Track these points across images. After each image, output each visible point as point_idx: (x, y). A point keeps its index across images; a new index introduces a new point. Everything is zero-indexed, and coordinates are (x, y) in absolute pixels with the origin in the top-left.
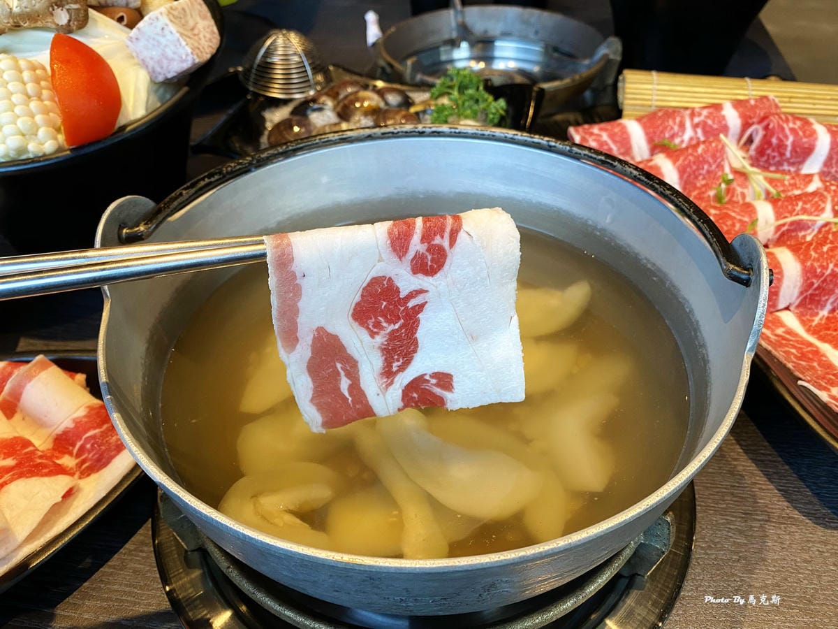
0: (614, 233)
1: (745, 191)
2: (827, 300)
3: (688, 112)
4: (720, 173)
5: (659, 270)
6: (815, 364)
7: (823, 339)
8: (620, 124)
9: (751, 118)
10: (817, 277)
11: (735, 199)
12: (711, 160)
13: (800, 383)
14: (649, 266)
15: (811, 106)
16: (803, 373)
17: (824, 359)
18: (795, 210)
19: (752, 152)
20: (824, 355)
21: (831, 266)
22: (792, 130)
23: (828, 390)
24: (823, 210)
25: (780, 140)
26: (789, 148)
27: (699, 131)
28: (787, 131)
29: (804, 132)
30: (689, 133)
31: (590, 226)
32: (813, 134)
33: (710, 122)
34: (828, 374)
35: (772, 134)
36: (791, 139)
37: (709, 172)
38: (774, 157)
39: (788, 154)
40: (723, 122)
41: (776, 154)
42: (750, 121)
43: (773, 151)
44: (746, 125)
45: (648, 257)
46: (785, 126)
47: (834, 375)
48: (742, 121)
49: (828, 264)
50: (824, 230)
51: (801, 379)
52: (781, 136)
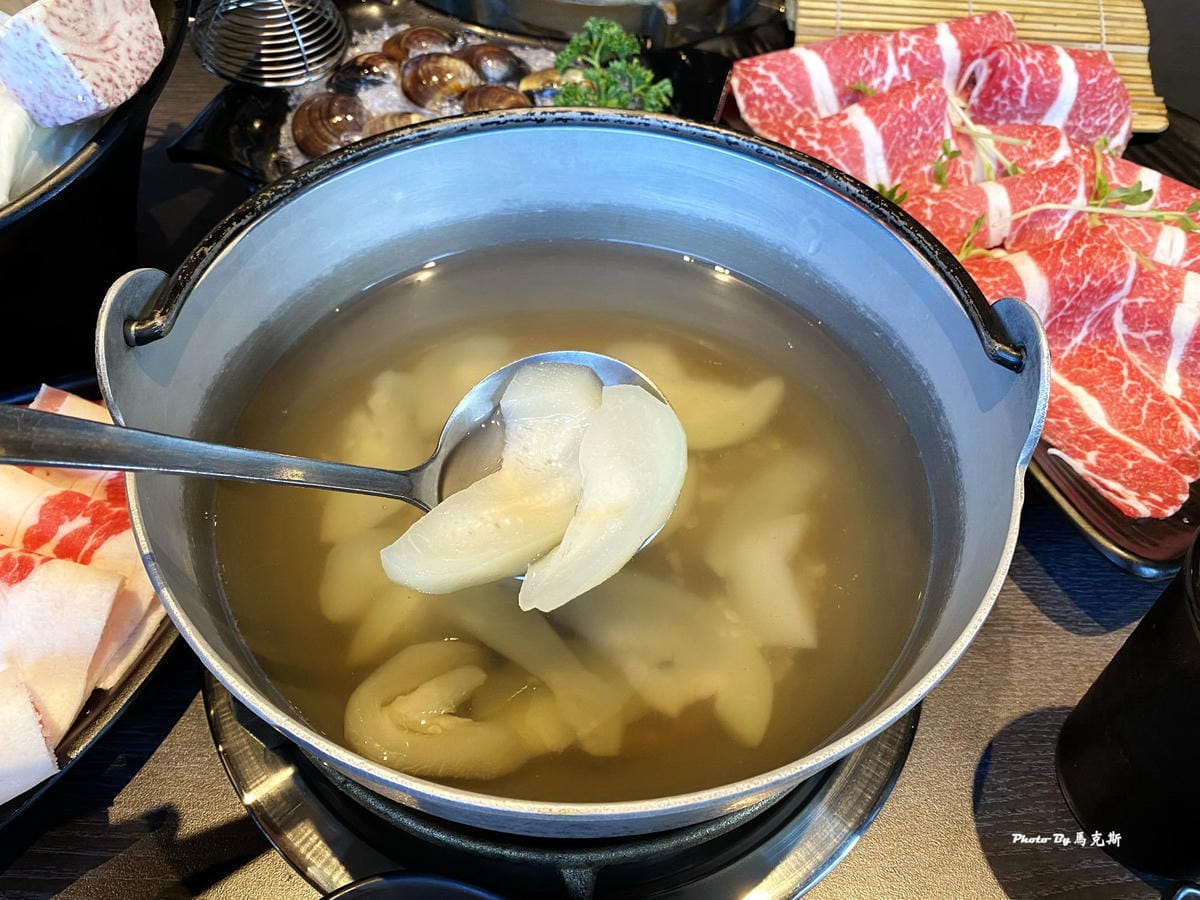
0: (819, 268)
1: (971, 164)
2: (1083, 322)
3: (890, 38)
4: (938, 139)
5: (885, 324)
6: (1066, 420)
7: (1075, 379)
8: (794, 58)
9: (974, 48)
10: (1067, 292)
11: (957, 175)
12: (927, 121)
13: (1051, 451)
14: (869, 316)
15: (1051, 27)
16: (1053, 437)
17: (1077, 411)
18: (1037, 194)
19: (974, 100)
20: (1077, 406)
21: (1088, 278)
22: (1030, 67)
23: (1082, 457)
24: (1074, 194)
25: (1013, 83)
26: (1025, 94)
27: (905, 68)
28: (1023, 70)
29: (1046, 70)
30: (892, 71)
31: (785, 255)
32: (1056, 72)
33: (919, 56)
34: (1081, 432)
35: (1003, 73)
36: (1028, 80)
37: (923, 137)
38: (1004, 106)
39: (1023, 102)
40: (938, 56)
41: (1007, 102)
42: (973, 53)
43: (1003, 97)
44: (967, 59)
45: (868, 303)
46: (1020, 62)
47: (1088, 433)
48: (963, 53)
49: (1083, 276)
50: (1076, 222)
51: (1053, 447)
52: (1014, 78)
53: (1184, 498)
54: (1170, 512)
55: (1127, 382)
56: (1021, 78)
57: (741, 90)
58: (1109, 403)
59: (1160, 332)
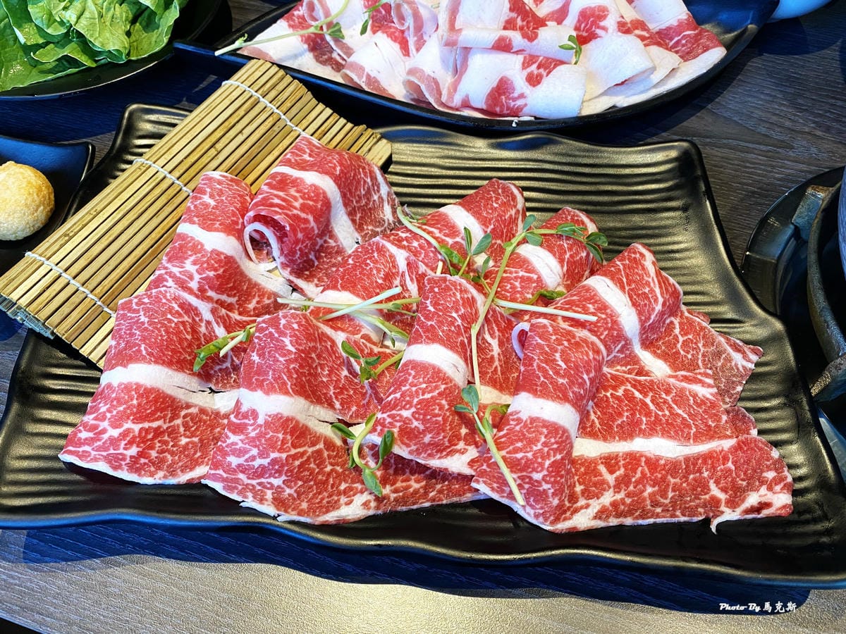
7: (626, 435)
13: (713, 527)
19: (279, 256)
22: (304, 208)
23: (717, 501)
26: (315, 226)
28: (303, 215)
29: (310, 198)
33: (210, 273)
36: (311, 218)
42: (239, 226)
44: (237, 234)
46: (295, 212)
52: (302, 226)
56: (306, 221)
59: (623, 343)
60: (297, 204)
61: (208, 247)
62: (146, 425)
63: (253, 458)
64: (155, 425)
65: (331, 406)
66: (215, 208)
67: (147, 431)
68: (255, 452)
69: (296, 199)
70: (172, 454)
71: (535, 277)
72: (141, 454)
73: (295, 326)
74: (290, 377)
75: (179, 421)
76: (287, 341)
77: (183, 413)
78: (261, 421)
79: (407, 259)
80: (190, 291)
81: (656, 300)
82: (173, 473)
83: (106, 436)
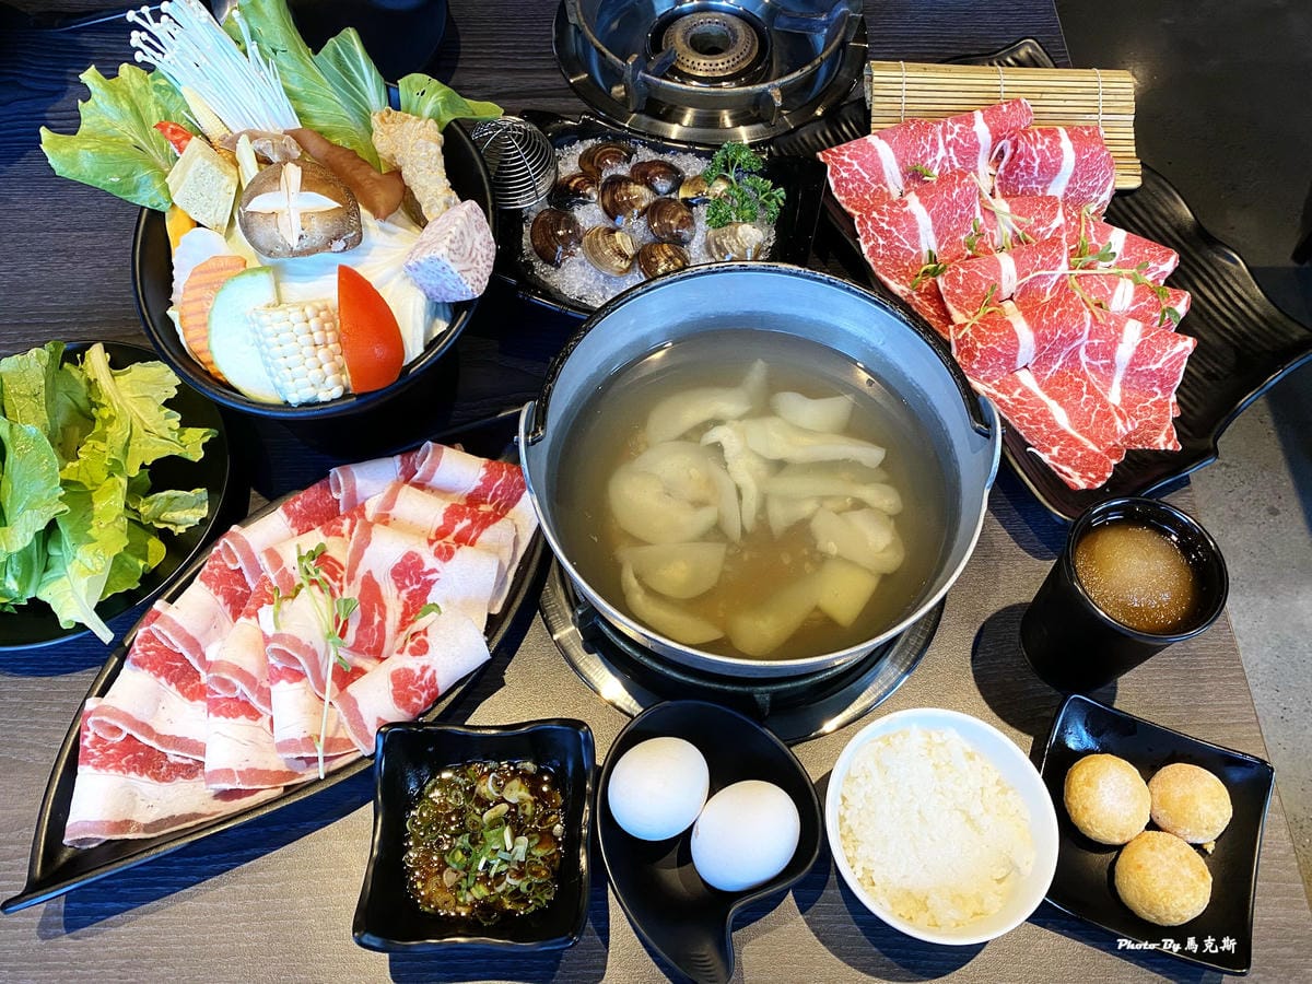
1: (994, 231)
2: (1059, 356)
3: (940, 127)
4: (971, 216)
6: (1042, 426)
7: (1052, 395)
8: (871, 147)
9: (1002, 131)
10: (1046, 340)
11: (984, 241)
12: (964, 205)
13: (1029, 449)
16: (1032, 439)
17: (1050, 418)
18: (1035, 263)
19: (1001, 171)
20: (1051, 415)
21: (1059, 332)
22: (1040, 152)
23: (1049, 451)
24: (1060, 262)
25: (1028, 162)
26: (1037, 169)
27: (951, 150)
28: (1035, 154)
29: (1051, 153)
30: (942, 152)
31: (864, 343)
32: (1060, 152)
33: (961, 141)
34: (1051, 433)
35: (1020, 157)
36: (1038, 161)
37: (961, 216)
39: (1036, 174)
40: (975, 140)
42: (1001, 135)
43: (1021, 171)
44: (996, 139)
46: (1033, 148)
47: (1056, 434)
48: (993, 136)
49: (1057, 331)
50: (1061, 281)
51: (1031, 446)
52: (1029, 159)
53: (1109, 475)
54: (1098, 485)
55: (1085, 396)
56: (1033, 159)
57: (832, 175)
58: (1072, 412)
59: (1109, 361)
60: (1039, 147)
61: (975, 129)
62: (861, 170)
63: (883, 221)
64: (864, 174)
65: (940, 245)
66: (1003, 113)
67: (859, 173)
68: (887, 219)
69: (1043, 143)
70: (857, 196)
71: (1109, 292)
72: (846, 180)
73: (968, 189)
74: (938, 207)
75: (875, 186)
76: (957, 190)
77: (881, 185)
78: (904, 210)
79: (1061, 225)
80: (944, 138)
81: (1155, 362)
82: (848, 204)
83: (842, 157)
